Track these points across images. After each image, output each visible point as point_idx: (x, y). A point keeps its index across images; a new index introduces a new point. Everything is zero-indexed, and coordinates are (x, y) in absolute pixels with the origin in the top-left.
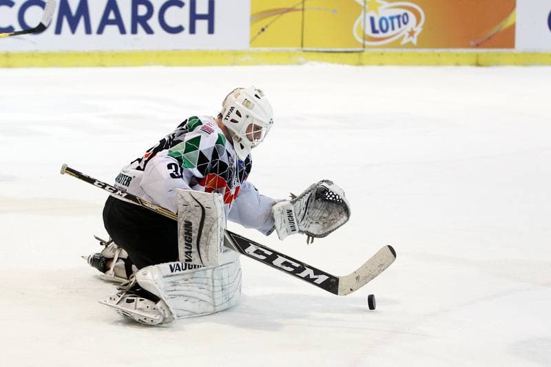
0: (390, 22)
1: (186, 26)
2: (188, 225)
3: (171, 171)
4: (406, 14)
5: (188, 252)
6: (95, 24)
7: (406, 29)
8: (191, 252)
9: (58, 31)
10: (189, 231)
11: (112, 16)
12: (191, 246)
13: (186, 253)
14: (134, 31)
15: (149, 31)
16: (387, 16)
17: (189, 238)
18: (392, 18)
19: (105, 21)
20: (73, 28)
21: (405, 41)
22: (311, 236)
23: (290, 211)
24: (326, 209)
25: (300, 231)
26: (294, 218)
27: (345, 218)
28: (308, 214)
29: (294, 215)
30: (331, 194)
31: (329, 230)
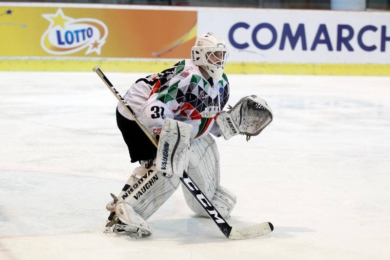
0: (75, 35)
1: (379, 45)
2: (167, 145)
3: (153, 112)
4: (90, 29)
5: (165, 163)
6: (309, 44)
7: (90, 41)
8: (166, 163)
9: (282, 47)
10: (166, 149)
11: (322, 37)
12: (167, 159)
13: (163, 163)
14: (339, 49)
15: (350, 49)
16: (72, 30)
17: (166, 154)
18: (77, 32)
19: (317, 41)
20: (293, 46)
21: (89, 51)
22: (249, 135)
23: (228, 119)
24: (258, 115)
25: (241, 133)
26: (233, 123)
27: (269, 119)
28: (244, 120)
29: (232, 121)
30: (259, 105)
31: (259, 129)
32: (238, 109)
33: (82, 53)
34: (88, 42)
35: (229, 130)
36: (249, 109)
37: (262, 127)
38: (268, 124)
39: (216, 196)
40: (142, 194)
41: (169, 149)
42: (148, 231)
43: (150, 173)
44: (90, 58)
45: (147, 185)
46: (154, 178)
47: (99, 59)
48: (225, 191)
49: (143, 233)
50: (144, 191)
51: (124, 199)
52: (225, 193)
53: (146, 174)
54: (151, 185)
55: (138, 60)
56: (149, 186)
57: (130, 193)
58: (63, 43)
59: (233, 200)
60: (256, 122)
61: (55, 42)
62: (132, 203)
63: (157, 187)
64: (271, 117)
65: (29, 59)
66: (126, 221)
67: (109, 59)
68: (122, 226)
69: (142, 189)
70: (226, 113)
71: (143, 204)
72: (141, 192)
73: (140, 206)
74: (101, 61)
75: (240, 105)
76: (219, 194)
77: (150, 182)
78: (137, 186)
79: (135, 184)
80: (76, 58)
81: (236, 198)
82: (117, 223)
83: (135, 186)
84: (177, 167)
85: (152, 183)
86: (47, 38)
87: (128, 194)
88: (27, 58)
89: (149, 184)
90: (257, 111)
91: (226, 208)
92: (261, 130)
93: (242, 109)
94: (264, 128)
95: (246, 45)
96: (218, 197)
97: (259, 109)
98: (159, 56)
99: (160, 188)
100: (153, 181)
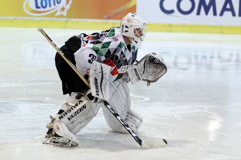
0: (48, 2)
10: (96, 82)
17: (97, 85)
22: (149, 82)
23: (135, 69)
24: (156, 67)
25: (143, 80)
26: (138, 72)
27: (165, 71)
28: (146, 70)
29: (138, 71)
30: (157, 60)
31: (157, 78)
32: (143, 62)
33: (53, 15)
34: (58, 7)
35: (135, 77)
36: (150, 63)
37: (159, 76)
38: (163, 74)
39: (127, 118)
40: (73, 117)
41: (98, 82)
42: (76, 143)
43: (80, 103)
44: (58, 19)
45: (78, 111)
46: (83, 106)
47: (66, 19)
48: (135, 114)
49: (72, 144)
50: (75, 115)
51: (60, 119)
52: (134, 115)
53: (77, 103)
54: (81, 111)
55: (93, 20)
56: (79, 112)
57: (65, 116)
58: (39, 8)
59: (140, 120)
60: (155, 72)
61: (33, 7)
62: (66, 123)
63: (84, 113)
64: (166, 70)
65: (15, 19)
66: (62, 134)
67: (73, 20)
68: (57, 138)
69: (74, 114)
70: (134, 65)
71: (73, 124)
72: (73, 115)
73: (70, 126)
74: (66, 21)
75: (145, 60)
76: (130, 116)
77: (80, 109)
78: (70, 111)
79: (69, 110)
80: (48, 18)
81: (142, 118)
82: (54, 136)
83: (69, 111)
84: (105, 94)
85: (82, 110)
86: (27, 3)
87: (64, 116)
88: (13, 18)
89: (79, 111)
90: (155, 65)
91: (135, 126)
92: (158, 78)
93: (146, 62)
94: (160, 77)
95: (172, 12)
96: (129, 119)
97: (157, 63)
98: (109, 18)
99: (85, 114)
100: (82, 109)
